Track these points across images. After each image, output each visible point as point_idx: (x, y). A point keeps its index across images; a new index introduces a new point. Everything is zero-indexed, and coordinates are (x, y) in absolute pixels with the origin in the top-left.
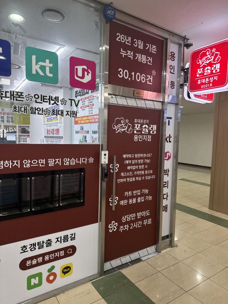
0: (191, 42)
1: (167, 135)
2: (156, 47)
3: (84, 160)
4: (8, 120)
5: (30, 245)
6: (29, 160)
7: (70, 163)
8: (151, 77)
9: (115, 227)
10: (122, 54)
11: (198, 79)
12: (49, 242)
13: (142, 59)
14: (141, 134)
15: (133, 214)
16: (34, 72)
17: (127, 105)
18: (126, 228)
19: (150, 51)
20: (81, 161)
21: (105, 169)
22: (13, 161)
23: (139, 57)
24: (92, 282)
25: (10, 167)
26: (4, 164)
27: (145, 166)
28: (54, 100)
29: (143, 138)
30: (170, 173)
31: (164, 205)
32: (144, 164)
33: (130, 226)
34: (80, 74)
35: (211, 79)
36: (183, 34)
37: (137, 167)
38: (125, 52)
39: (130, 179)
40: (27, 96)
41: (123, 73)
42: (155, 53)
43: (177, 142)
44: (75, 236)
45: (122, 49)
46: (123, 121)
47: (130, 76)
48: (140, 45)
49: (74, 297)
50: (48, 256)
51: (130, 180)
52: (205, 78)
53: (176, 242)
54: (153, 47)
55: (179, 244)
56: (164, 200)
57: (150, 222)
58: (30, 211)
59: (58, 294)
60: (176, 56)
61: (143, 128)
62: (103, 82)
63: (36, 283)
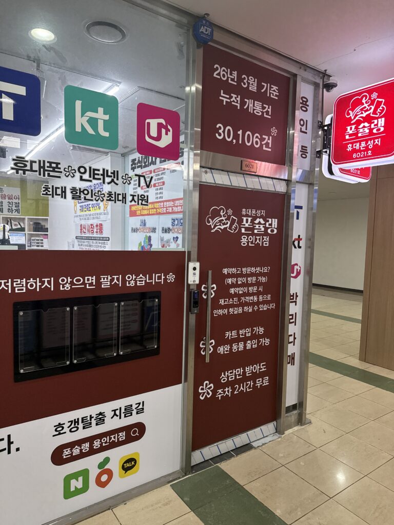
0: (335, 80)
1: (295, 236)
2: (277, 88)
3: (160, 278)
4: (10, 208)
5: (69, 422)
6: (69, 278)
7: (136, 283)
8: (269, 139)
9: (209, 391)
10: (223, 100)
11: (348, 144)
12: (101, 416)
13: (256, 107)
14: (253, 234)
15: (239, 369)
16: (78, 129)
17: (230, 184)
18: (227, 392)
19: (268, 95)
20: (156, 278)
21: (194, 292)
22: (43, 279)
23: (251, 105)
24: (171, 484)
25: (38, 290)
27: (258, 288)
28: (111, 176)
29: (255, 242)
30: (299, 300)
31: (289, 354)
32: (258, 284)
33: (234, 389)
34: (154, 133)
35: (369, 143)
36: (322, 69)
37: (246, 289)
38: (228, 97)
39: (234, 309)
40: (66, 170)
41: (224, 132)
42: (277, 98)
43: (311, 247)
44: (143, 406)
45: (222, 91)
46: (223, 213)
47: (236, 136)
48: (252, 84)
49: (143, 509)
50: (99, 440)
51: (233, 312)
52: (360, 142)
53: (307, 416)
54: (273, 88)
55: (313, 420)
56: (290, 346)
57: (266, 383)
58: (69, 364)
59: (116, 506)
60: (310, 103)
61: (256, 224)
62: (191, 145)
63: (79, 488)
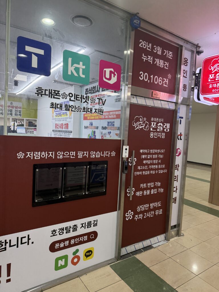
0: (202, 49)
1: (179, 133)
2: (172, 53)
3: (107, 154)
4: (16, 113)
5: (59, 229)
6: (62, 152)
7: (95, 156)
8: (167, 80)
9: (131, 216)
10: (144, 59)
11: (210, 84)
12: (75, 227)
13: (160, 63)
14: (157, 132)
15: (147, 205)
16: (70, 73)
17: (146, 104)
19: (167, 57)
21: (125, 162)
22: (49, 153)
23: (158, 62)
24: (110, 265)
25: (46, 158)
26: (41, 154)
27: (158, 161)
28: (85, 99)
29: (158, 136)
30: (180, 168)
31: (174, 197)
32: (158, 159)
33: (144, 215)
34: (108, 76)
36: (196, 43)
37: (152, 161)
38: (146, 57)
39: (145, 172)
40: (63, 95)
41: (143, 76)
42: (171, 58)
43: (187, 139)
44: (97, 222)
45: (143, 54)
46: (141, 119)
47: (150, 79)
48: (159, 50)
49: (96, 278)
50: (74, 240)
51: (145, 174)
52: (217, 83)
53: (182, 232)
54: (170, 53)
55: (185, 234)
56: (174, 193)
57: (161, 213)
58: (60, 198)
59: (82, 275)
60: (189, 61)
61: (158, 126)
62: (126, 82)
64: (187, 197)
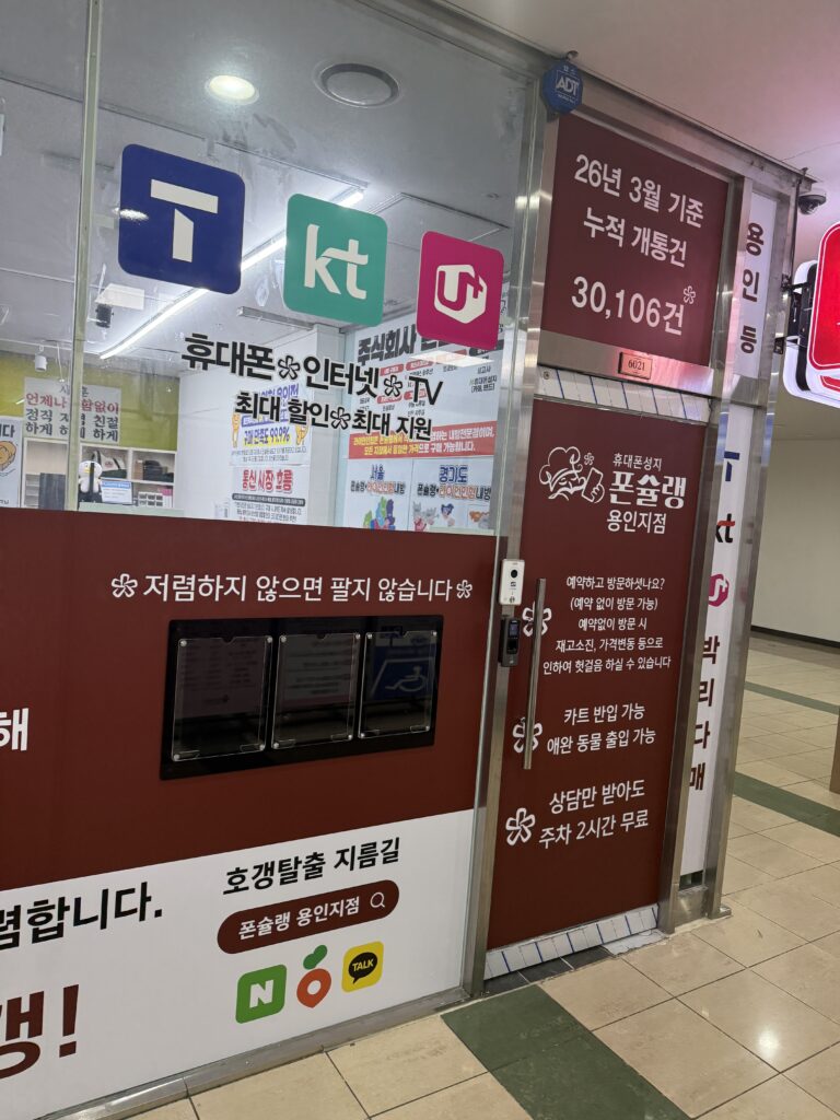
0: (822, 190)
1: (722, 517)
2: (701, 204)
3: (442, 588)
4: (99, 429)
5: (255, 867)
6: (275, 578)
7: (397, 596)
8: (678, 311)
9: (526, 828)
10: (590, 229)
12: (315, 862)
13: (655, 244)
14: (634, 508)
15: (589, 790)
16: (310, 282)
17: (594, 402)
18: (561, 835)
19: (682, 220)
20: (436, 590)
21: (511, 623)
22: (227, 579)
23: (646, 240)
24: (442, 1013)
25: (217, 599)
26: (197, 584)
27: (638, 622)
28: (364, 380)
29: (637, 523)
30: (722, 653)
31: (695, 765)
32: (637, 613)
33: (575, 830)
34: (451, 293)
36: (797, 165)
37: (612, 621)
38: (601, 221)
39: (585, 663)
40: (282, 363)
41: (588, 293)
42: (699, 226)
43: (753, 541)
44: (397, 847)
45: (590, 210)
46: (575, 459)
47: (612, 303)
48: (650, 195)
49: (388, 1058)
50: (309, 910)
51: (584, 669)
53: (724, 900)
54: (692, 204)
55: (735, 908)
56: (698, 748)
57: (642, 823)
58: (264, 750)
59: (334, 1046)
60: (767, 237)
61: (641, 486)
62: (521, 315)
63: (265, 1002)
64: (745, 766)
